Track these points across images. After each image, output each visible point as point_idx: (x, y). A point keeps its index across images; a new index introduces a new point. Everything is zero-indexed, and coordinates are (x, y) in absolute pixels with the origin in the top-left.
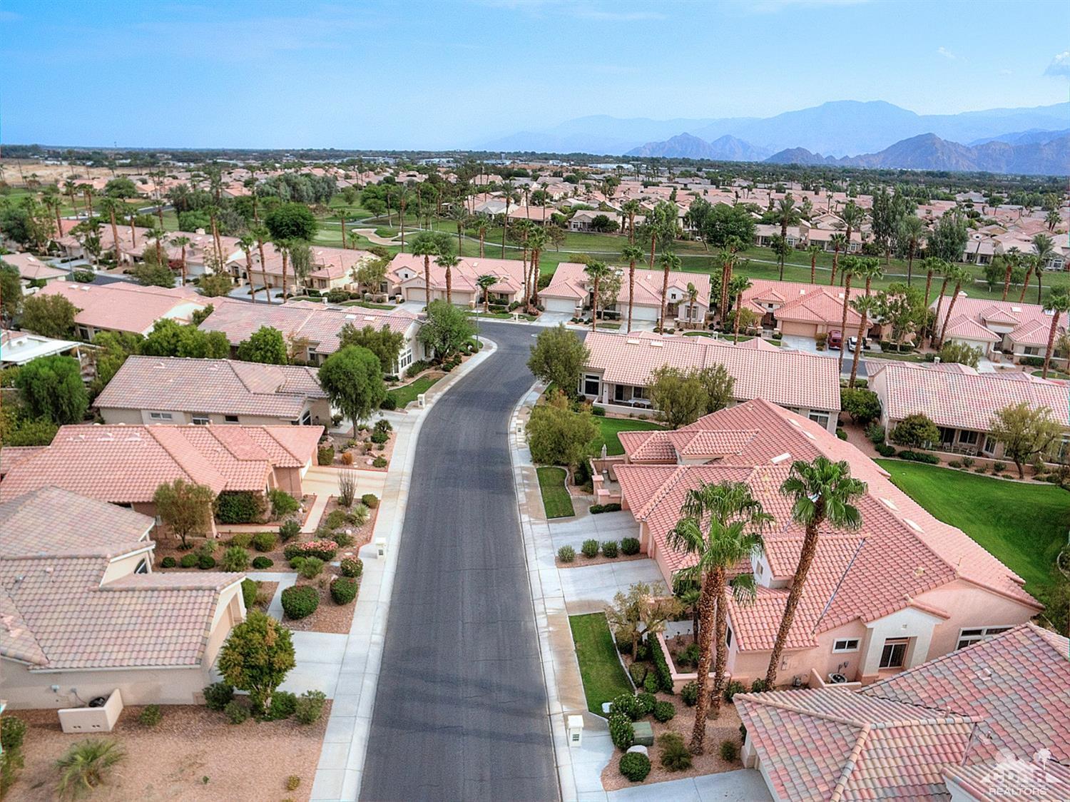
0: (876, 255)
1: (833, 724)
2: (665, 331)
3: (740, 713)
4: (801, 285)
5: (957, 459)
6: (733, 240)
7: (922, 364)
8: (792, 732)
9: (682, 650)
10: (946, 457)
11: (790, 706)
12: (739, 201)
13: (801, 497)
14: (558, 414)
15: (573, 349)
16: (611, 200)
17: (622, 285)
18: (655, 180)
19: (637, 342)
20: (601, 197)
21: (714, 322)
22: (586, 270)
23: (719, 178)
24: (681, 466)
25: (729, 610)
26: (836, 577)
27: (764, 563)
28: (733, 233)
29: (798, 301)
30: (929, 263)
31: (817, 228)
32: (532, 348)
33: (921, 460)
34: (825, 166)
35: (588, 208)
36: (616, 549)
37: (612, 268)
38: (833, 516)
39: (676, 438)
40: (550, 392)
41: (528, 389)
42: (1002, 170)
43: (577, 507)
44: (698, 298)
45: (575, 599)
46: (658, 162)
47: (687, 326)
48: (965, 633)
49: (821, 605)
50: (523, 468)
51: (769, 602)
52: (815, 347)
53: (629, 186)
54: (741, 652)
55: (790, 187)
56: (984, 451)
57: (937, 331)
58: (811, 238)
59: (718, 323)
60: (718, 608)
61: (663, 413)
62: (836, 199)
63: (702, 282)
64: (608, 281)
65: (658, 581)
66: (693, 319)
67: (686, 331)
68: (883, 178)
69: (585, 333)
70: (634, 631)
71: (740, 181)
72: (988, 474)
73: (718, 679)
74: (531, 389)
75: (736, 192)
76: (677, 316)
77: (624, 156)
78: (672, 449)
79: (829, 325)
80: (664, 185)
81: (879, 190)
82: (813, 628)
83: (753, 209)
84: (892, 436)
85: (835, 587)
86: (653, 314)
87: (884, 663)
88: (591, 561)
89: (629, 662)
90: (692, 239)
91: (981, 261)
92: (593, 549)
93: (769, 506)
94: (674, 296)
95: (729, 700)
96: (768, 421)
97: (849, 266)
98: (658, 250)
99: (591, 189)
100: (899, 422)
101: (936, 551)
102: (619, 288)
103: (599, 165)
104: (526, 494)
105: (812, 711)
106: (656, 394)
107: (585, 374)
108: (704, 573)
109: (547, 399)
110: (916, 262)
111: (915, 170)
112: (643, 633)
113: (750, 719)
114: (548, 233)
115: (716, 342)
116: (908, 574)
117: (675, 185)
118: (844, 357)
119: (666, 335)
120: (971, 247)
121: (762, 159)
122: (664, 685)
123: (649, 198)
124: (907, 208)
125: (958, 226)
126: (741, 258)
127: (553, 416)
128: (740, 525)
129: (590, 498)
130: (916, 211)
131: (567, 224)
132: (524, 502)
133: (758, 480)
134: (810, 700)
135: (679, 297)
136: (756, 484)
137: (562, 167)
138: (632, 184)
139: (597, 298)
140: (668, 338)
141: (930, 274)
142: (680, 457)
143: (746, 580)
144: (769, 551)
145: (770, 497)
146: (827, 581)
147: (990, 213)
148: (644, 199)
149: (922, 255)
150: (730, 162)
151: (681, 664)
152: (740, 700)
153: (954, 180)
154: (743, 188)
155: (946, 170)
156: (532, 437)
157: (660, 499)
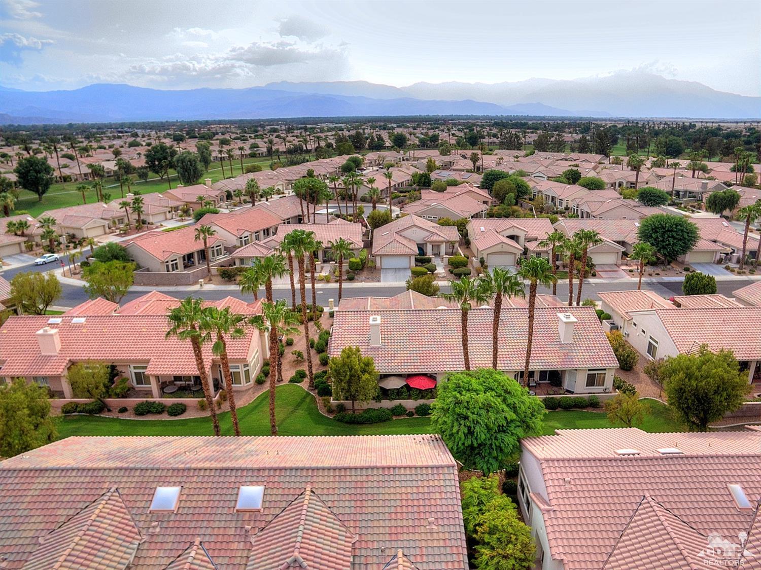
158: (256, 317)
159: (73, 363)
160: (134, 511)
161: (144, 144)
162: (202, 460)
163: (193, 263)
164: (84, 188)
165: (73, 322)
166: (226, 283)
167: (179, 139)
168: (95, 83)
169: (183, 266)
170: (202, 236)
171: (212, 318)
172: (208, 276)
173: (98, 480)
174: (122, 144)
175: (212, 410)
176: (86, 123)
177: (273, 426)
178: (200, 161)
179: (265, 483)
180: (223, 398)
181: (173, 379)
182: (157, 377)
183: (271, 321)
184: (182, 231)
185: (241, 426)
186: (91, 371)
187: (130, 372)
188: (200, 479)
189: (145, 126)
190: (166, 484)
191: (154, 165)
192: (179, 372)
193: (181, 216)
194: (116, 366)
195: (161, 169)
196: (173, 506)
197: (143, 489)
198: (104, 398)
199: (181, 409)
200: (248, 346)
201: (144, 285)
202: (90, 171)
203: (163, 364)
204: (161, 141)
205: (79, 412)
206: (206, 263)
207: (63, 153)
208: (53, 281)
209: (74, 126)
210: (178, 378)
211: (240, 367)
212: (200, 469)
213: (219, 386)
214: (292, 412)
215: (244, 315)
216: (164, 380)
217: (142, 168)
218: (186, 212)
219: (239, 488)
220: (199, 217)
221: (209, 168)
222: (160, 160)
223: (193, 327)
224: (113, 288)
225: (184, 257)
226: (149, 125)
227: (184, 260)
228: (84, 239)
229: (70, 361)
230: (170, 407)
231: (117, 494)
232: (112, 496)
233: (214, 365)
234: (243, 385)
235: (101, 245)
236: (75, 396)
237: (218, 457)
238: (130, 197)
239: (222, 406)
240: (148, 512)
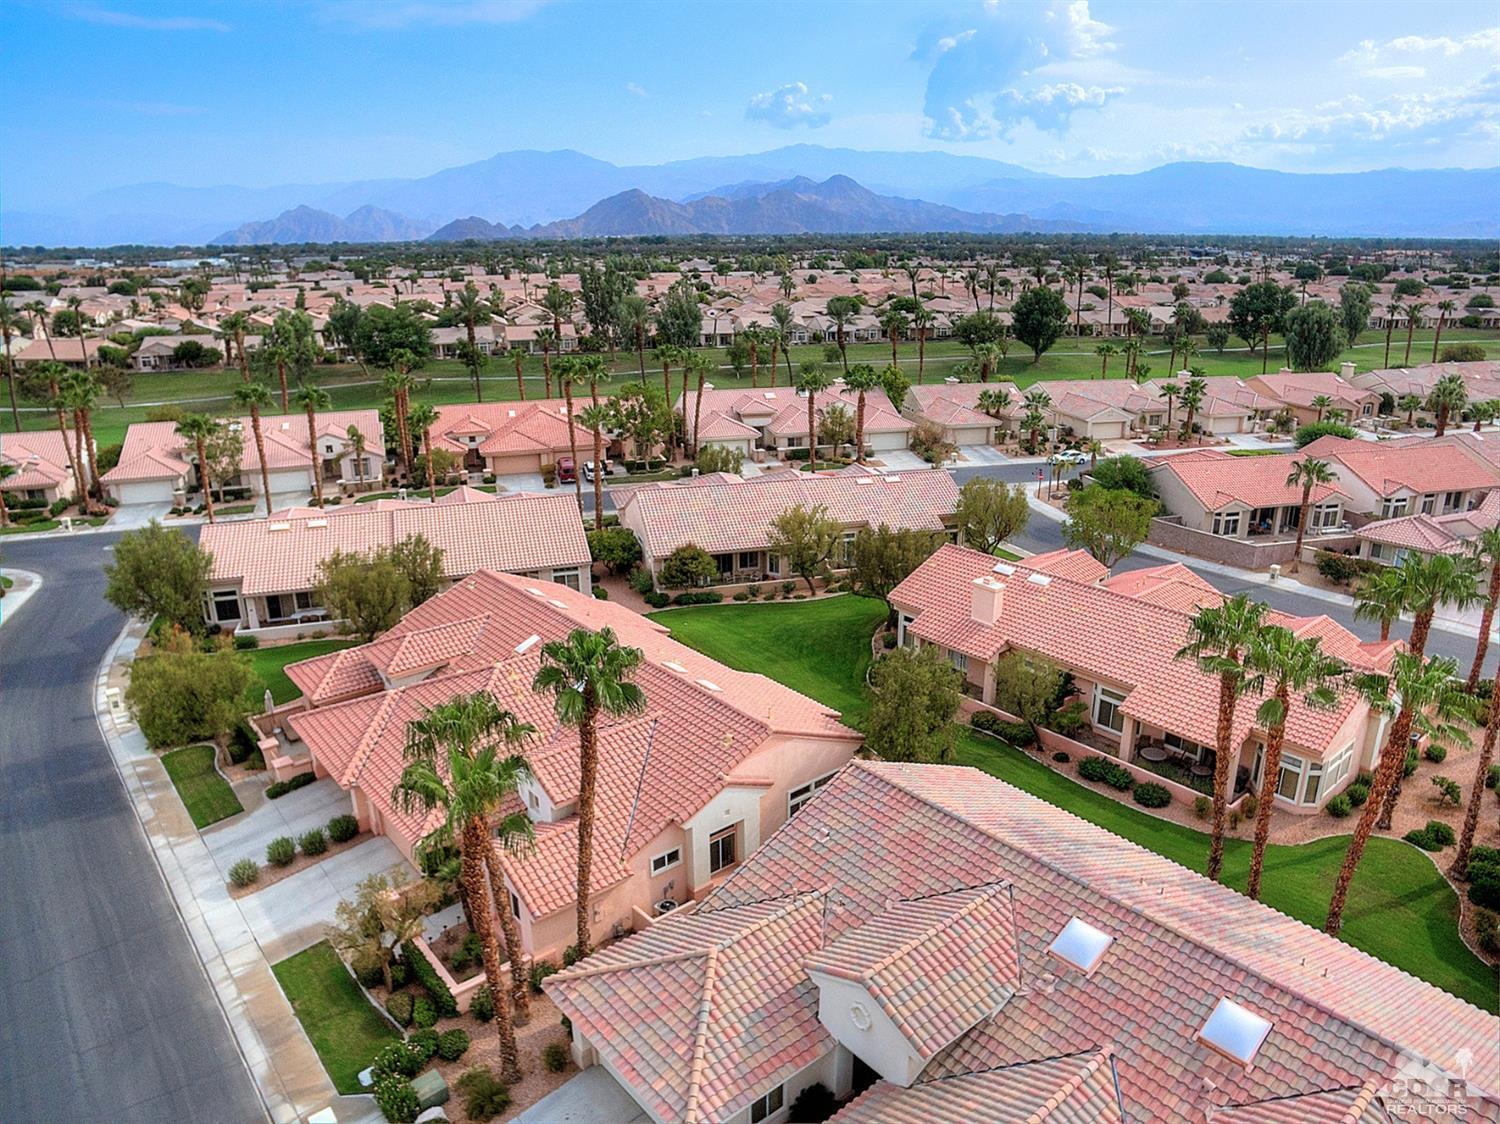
0: (598, 350)
1: (673, 966)
2: (327, 501)
3: (556, 1003)
4: (508, 404)
5: (741, 591)
6: (401, 356)
7: (679, 481)
8: (627, 997)
9: (457, 950)
10: (728, 591)
11: (617, 965)
12: (401, 298)
13: (562, 689)
14: (179, 663)
15: (182, 557)
16: (200, 316)
17: (244, 445)
18: (268, 279)
19: (286, 526)
20: (182, 314)
21: (398, 476)
22: (177, 430)
23: (366, 268)
24: (391, 692)
25: (506, 870)
26: (633, 779)
27: (537, 790)
28: (401, 345)
29: (509, 427)
30: (663, 354)
31: (516, 325)
32: (109, 570)
33: (702, 602)
34: (512, 240)
35: (161, 333)
36: (322, 841)
37: (223, 421)
38: (608, 703)
39: (373, 653)
40: (157, 632)
41: (117, 635)
42: (725, 229)
43: (243, 798)
44: (367, 445)
45: (275, 936)
46: (268, 251)
47: (359, 488)
48: (794, 795)
49: (623, 822)
50: (135, 764)
51: (557, 841)
52: (544, 485)
53: (226, 293)
54: (538, 922)
55: (469, 271)
56: (769, 573)
57: (688, 437)
58: (509, 338)
59: (404, 476)
60: (491, 873)
61: (348, 621)
62: (534, 283)
63: (369, 421)
64: (220, 442)
65: (396, 865)
66: (365, 477)
67: (358, 496)
68: (588, 250)
69: (198, 528)
70: (379, 948)
71: (397, 271)
72: (779, 599)
73: (516, 968)
74: (123, 635)
75: (395, 286)
76: (340, 477)
77: (209, 247)
78: (374, 670)
79: (555, 451)
80: (282, 285)
81: (586, 265)
82: (620, 855)
83: (422, 307)
84: (662, 580)
85: (635, 792)
86: (303, 481)
87: (715, 866)
88: (287, 871)
89: (384, 996)
90: (342, 362)
91: (722, 343)
92: (285, 853)
93: (526, 714)
94: (329, 448)
95: (537, 991)
96: (500, 599)
97: (565, 370)
98: (292, 384)
99: (162, 302)
100: (665, 560)
101: (742, 709)
102: (239, 450)
103: (168, 263)
104: (152, 803)
105: (645, 960)
106: (331, 596)
107: (211, 592)
108: (457, 831)
109: (154, 645)
110: (648, 353)
111: (627, 237)
112: (393, 947)
113: (572, 1004)
114: (98, 380)
115: (407, 503)
116: (716, 747)
117: (300, 284)
118: (582, 491)
119: (329, 508)
120: (707, 327)
121: (424, 236)
122: (443, 1007)
123: (263, 308)
124: (624, 285)
125: (688, 302)
126: (418, 378)
127: (171, 669)
128: (491, 751)
129: (263, 776)
130: (636, 288)
131: (130, 361)
132: (152, 816)
133: (504, 681)
134: (640, 947)
135: (338, 448)
136: (501, 688)
137: (101, 269)
138: (231, 288)
139: (207, 471)
140: (333, 511)
141: (666, 366)
142: (388, 679)
143: (518, 823)
144: (540, 773)
145: (524, 701)
146: (623, 788)
147: (720, 284)
148: (255, 310)
149: (653, 343)
150: (377, 245)
151: (460, 970)
152: (551, 984)
153: (673, 246)
154: (404, 279)
155: (663, 234)
156: (142, 711)
157: (372, 746)
158: (1372, 678)
159: (1009, 649)
160: (1025, 937)
161: (1235, 279)
162: (1168, 910)
163: (1269, 528)
164: (1109, 349)
165: (1030, 579)
166: (1325, 585)
167: (1306, 274)
168: (1174, 161)
169: (1247, 529)
170: (1303, 478)
171: (1278, 650)
172: (1292, 562)
173: (989, 856)
174: (1194, 275)
175: (1218, 826)
176: (1140, 233)
177: (1335, 915)
178: (1341, 324)
179: (1275, 1020)
180: (1248, 811)
181: (1163, 738)
182: (1137, 724)
183: (1406, 694)
184: (1265, 459)
185: (1265, 881)
186: (1033, 671)
187: (1094, 697)
188: (1151, 943)
189: (1245, 244)
190: (1090, 920)
191: (1244, 322)
192: (1179, 730)
193: (1270, 430)
194: (1074, 678)
195: (1255, 332)
196: (1089, 965)
197: (1049, 908)
198: (1039, 724)
199: (1162, 799)
200: (1335, 729)
201: (1165, 546)
202: (1127, 320)
203: (1155, 703)
204: (1270, 276)
205: (994, 732)
206: (1296, 534)
207: (1091, 284)
208: (1020, 501)
209: (1121, 239)
210: (1172, 739)
211: (1303, 766)
212: (1157, 925)
213: (1248, 785)
214: (1390, 905)
215: (1345, 665)
216: (1146, 734)
217: (1220, 325)
218: (1283, 424)
219: (1218, 999)
220: (1307, 438)
221: (1356, 340)
222: (1257, 314)
223: (1233, 655)
224: (1110, 538)
225: (1254, 514)
226: (1254, 243)
227: (1253, 517)
228: (1085, 439)
229: (1007, 642)
230: (1141, 786)
231: (1008, 894)
232: (1000, 892)
233: (1251, 741)
234: (1298, 803)
235: (1108, 455)
236: (997, 703)
237: (1198, 919)
238: (1183, 378)
239: (1240, 826)
240: (1045, 951)
